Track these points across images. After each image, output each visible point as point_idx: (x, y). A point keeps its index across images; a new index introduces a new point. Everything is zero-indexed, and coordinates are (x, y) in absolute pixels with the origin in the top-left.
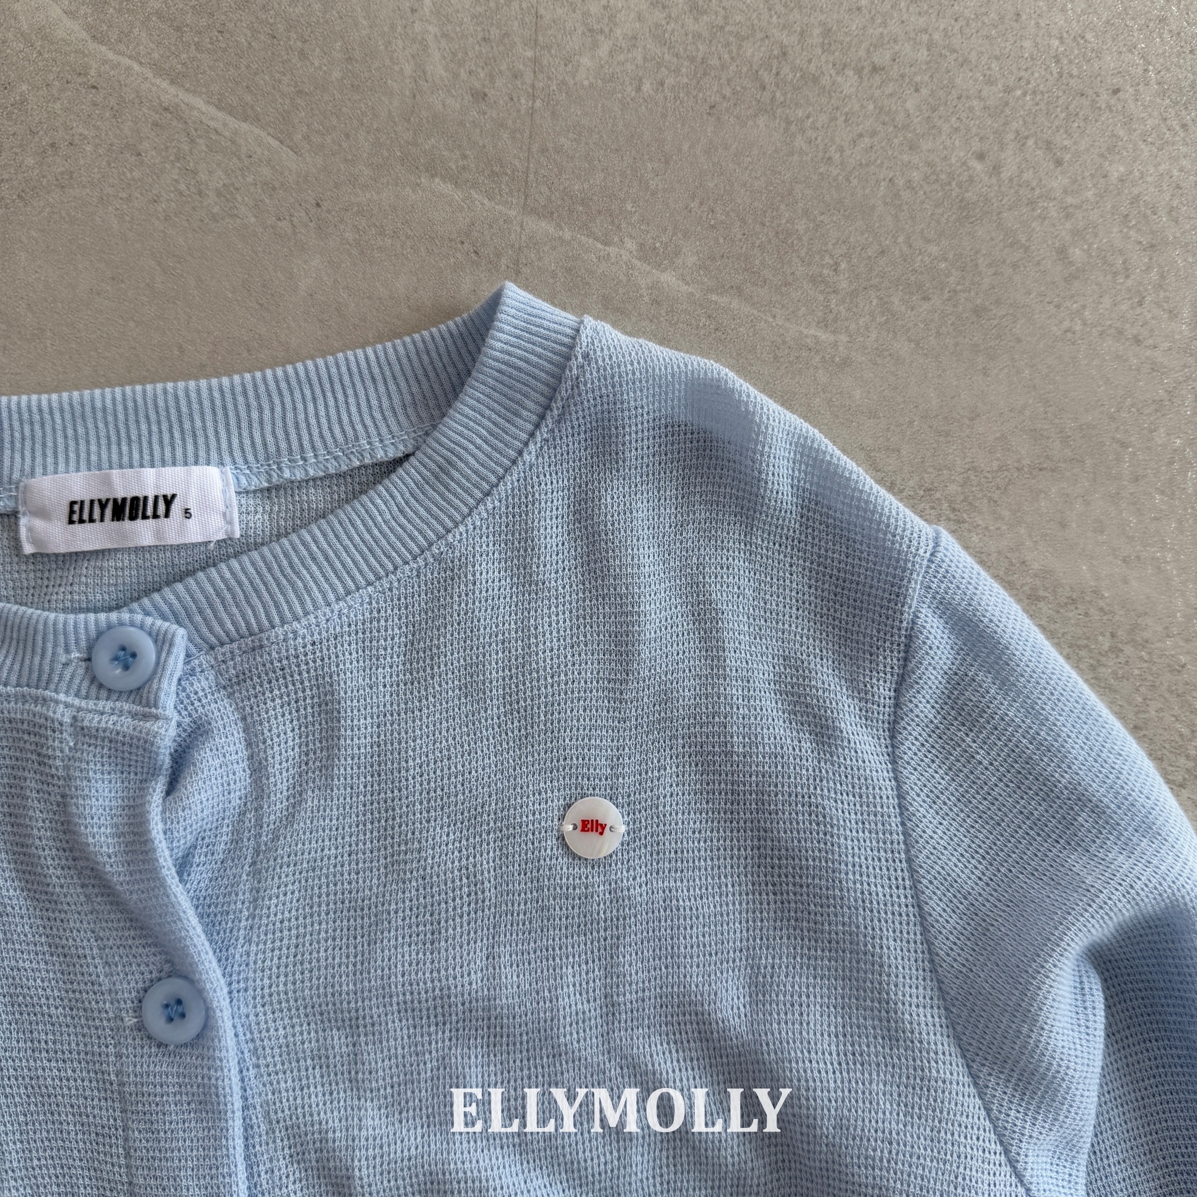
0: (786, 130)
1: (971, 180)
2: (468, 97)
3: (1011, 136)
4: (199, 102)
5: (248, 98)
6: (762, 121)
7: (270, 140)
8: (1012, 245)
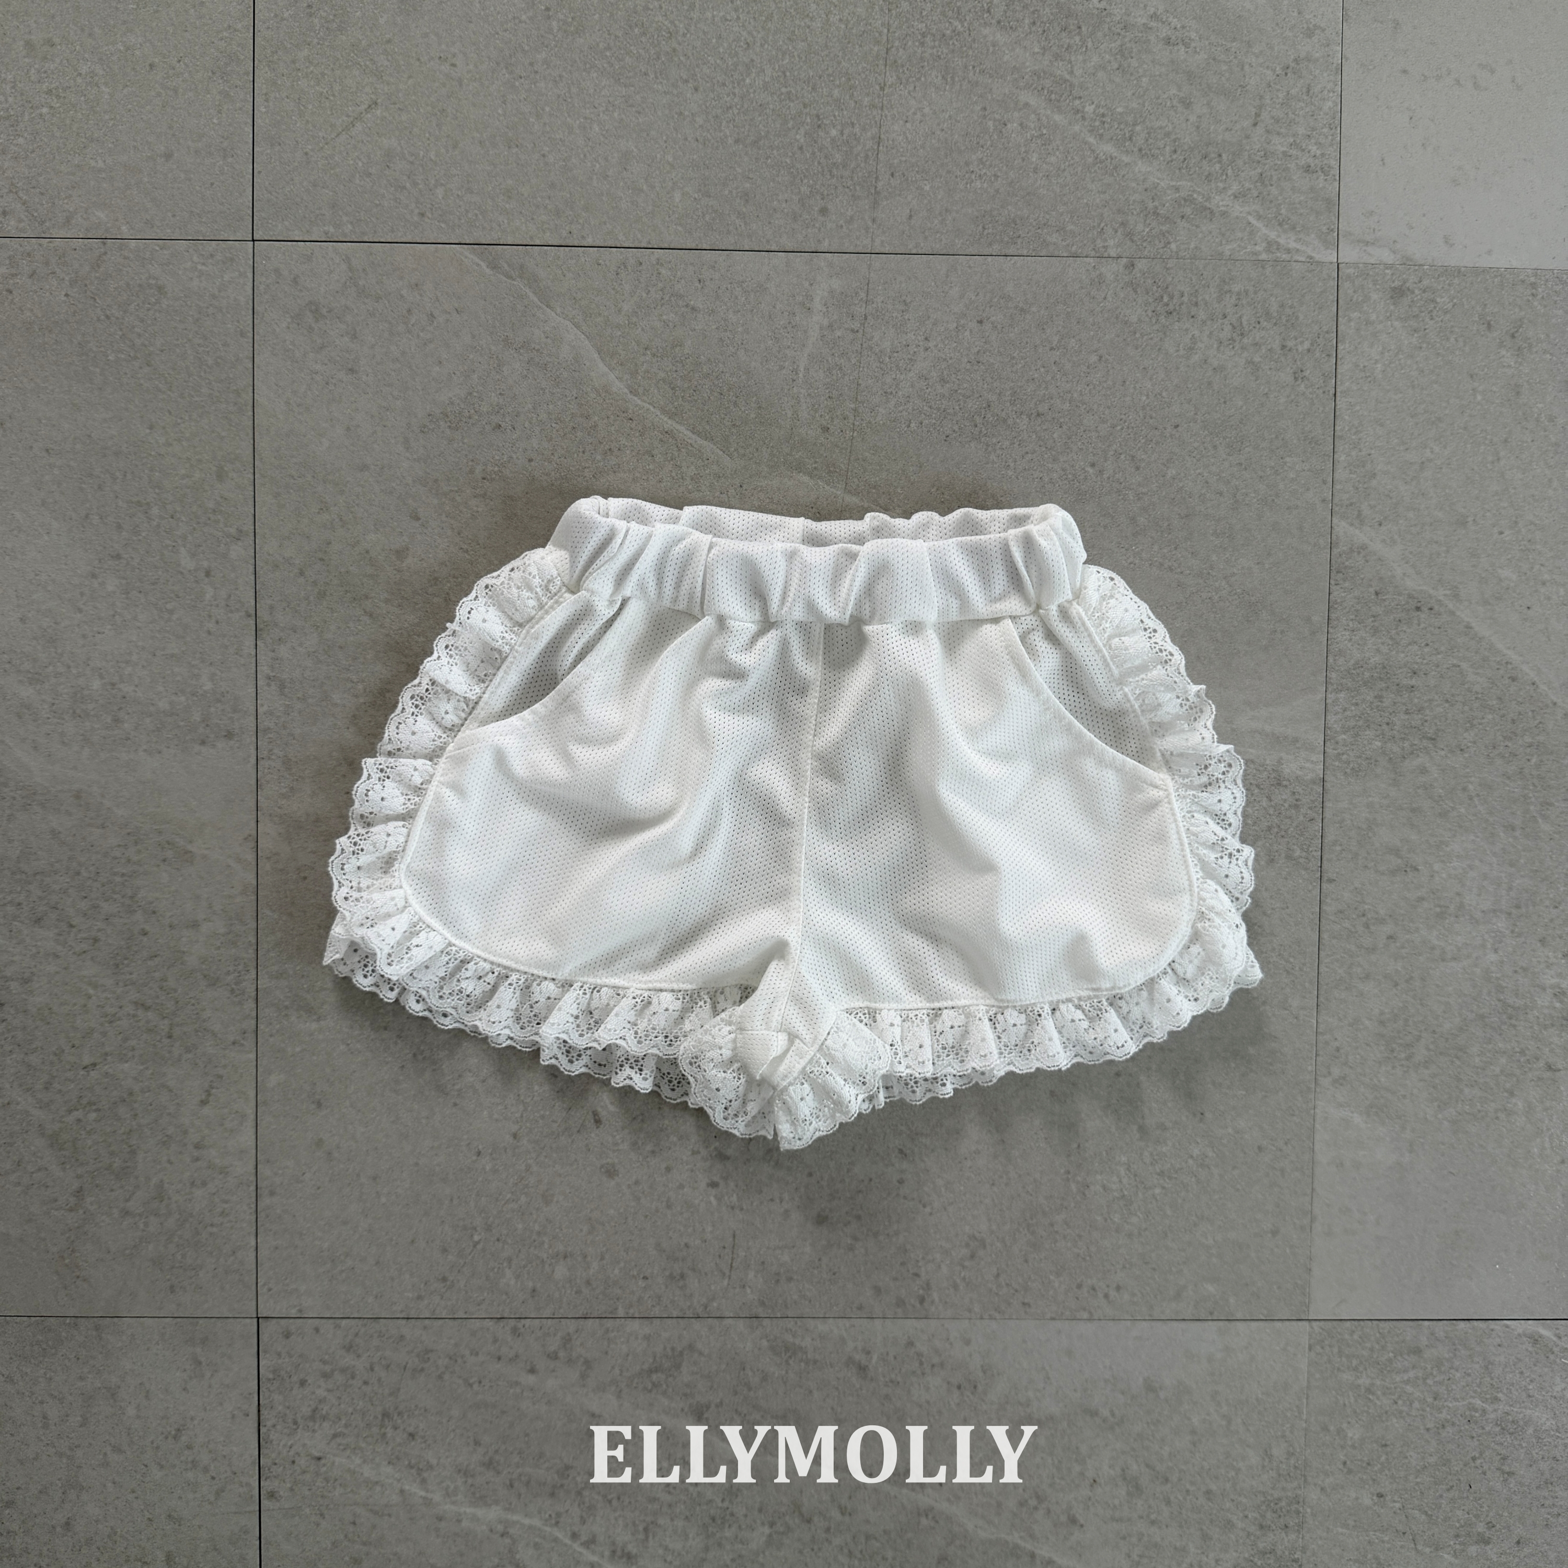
0: (986, 450)
1: (1086, 478)
2: (819, 430)
3: (1112, 453)
4: (682, 428)
5: (708, 427)
6: (972, 445)
7: (718, 451)
8: (1105, 515)
